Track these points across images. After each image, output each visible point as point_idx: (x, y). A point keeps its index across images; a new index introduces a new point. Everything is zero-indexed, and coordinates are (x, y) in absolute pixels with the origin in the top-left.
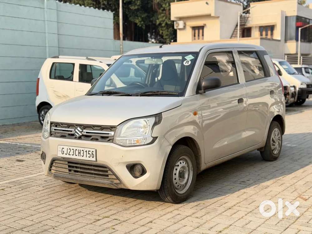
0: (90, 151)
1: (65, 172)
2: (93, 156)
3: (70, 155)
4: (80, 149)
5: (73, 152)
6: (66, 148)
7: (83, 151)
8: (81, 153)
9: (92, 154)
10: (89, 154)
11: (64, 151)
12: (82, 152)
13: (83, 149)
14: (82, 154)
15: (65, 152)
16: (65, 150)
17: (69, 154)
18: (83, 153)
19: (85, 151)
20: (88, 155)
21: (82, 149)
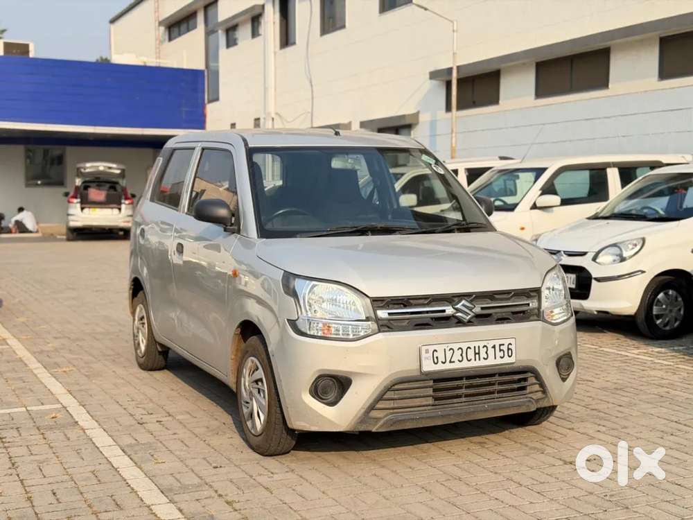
0: (503, 345)
1: (424, 406)
2: (510, 355)
3: (454, 362)
4: (477, 344)
5: (461, 355)
6: (440, 349)
7: (485, 348)
8: (481, 354)
9: (509, 349)
10: (500, 350)
11: (437, 358)
12: (483, 351)
13: (485, 343)
14: (483, 354)
15: (442, 359)
16: (440, 355)
17: (450, 362)
18: (486, 353)
19: (490, 346)
20: (499, 354)
21: (481, 344)
